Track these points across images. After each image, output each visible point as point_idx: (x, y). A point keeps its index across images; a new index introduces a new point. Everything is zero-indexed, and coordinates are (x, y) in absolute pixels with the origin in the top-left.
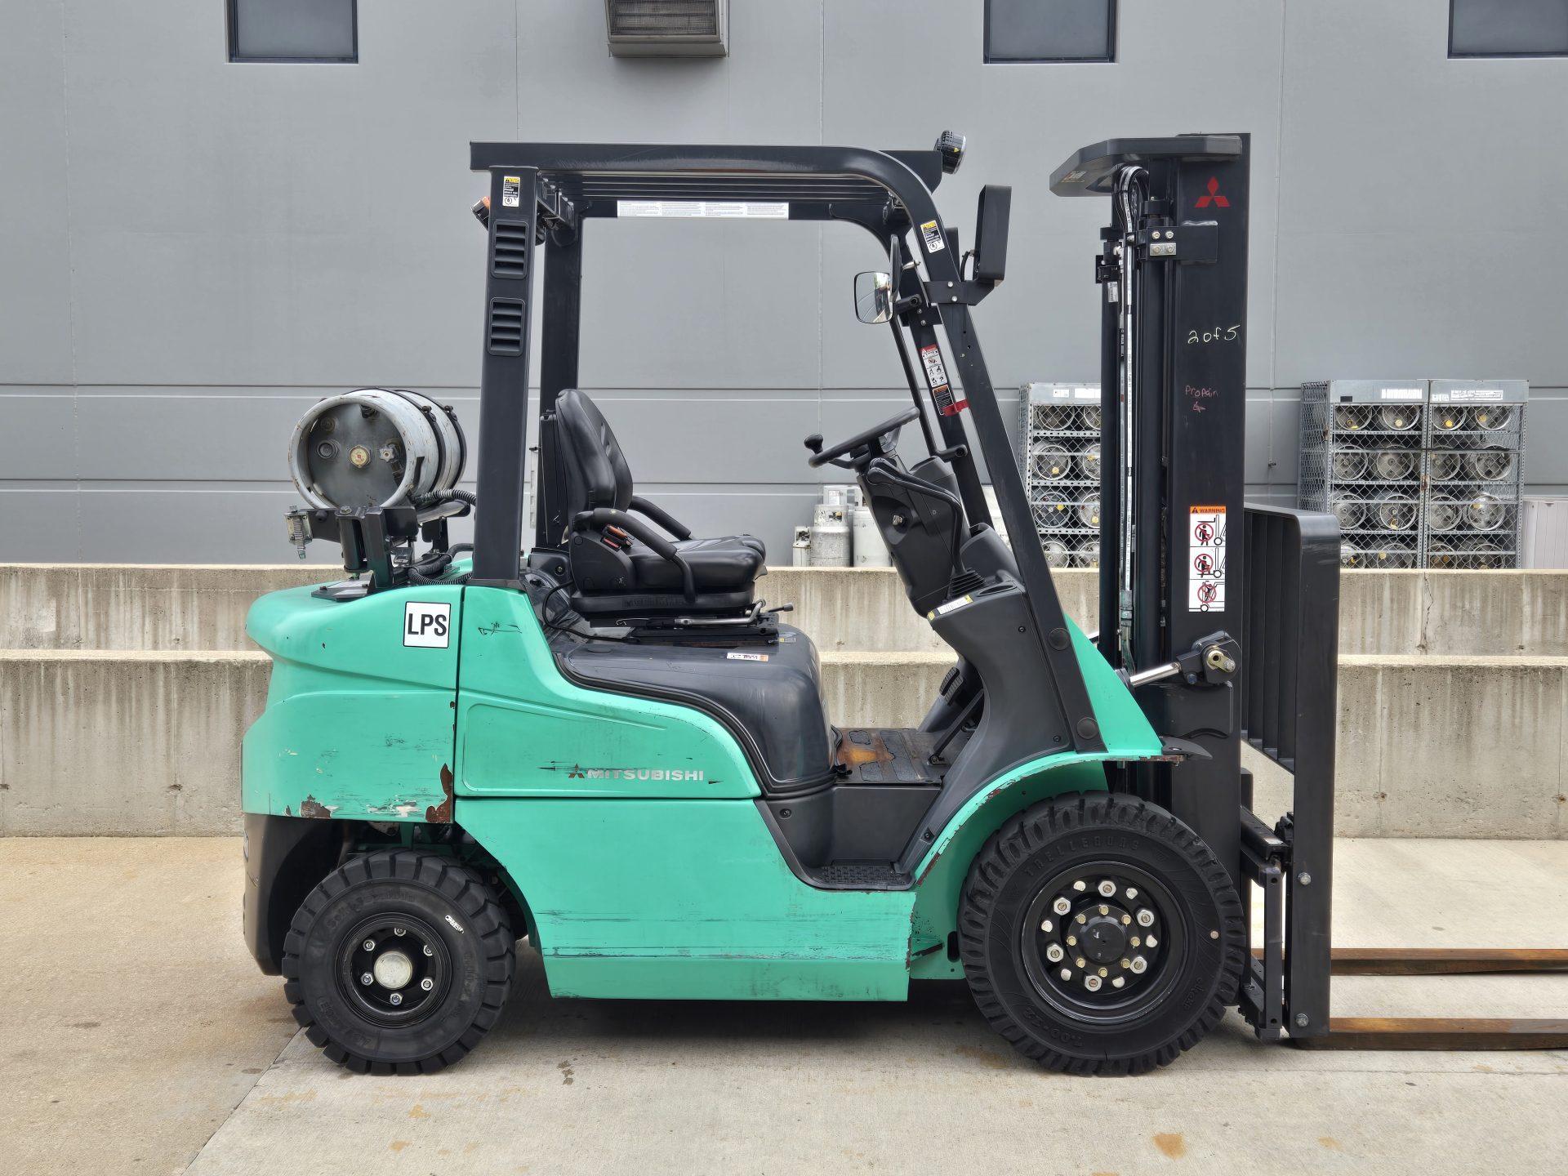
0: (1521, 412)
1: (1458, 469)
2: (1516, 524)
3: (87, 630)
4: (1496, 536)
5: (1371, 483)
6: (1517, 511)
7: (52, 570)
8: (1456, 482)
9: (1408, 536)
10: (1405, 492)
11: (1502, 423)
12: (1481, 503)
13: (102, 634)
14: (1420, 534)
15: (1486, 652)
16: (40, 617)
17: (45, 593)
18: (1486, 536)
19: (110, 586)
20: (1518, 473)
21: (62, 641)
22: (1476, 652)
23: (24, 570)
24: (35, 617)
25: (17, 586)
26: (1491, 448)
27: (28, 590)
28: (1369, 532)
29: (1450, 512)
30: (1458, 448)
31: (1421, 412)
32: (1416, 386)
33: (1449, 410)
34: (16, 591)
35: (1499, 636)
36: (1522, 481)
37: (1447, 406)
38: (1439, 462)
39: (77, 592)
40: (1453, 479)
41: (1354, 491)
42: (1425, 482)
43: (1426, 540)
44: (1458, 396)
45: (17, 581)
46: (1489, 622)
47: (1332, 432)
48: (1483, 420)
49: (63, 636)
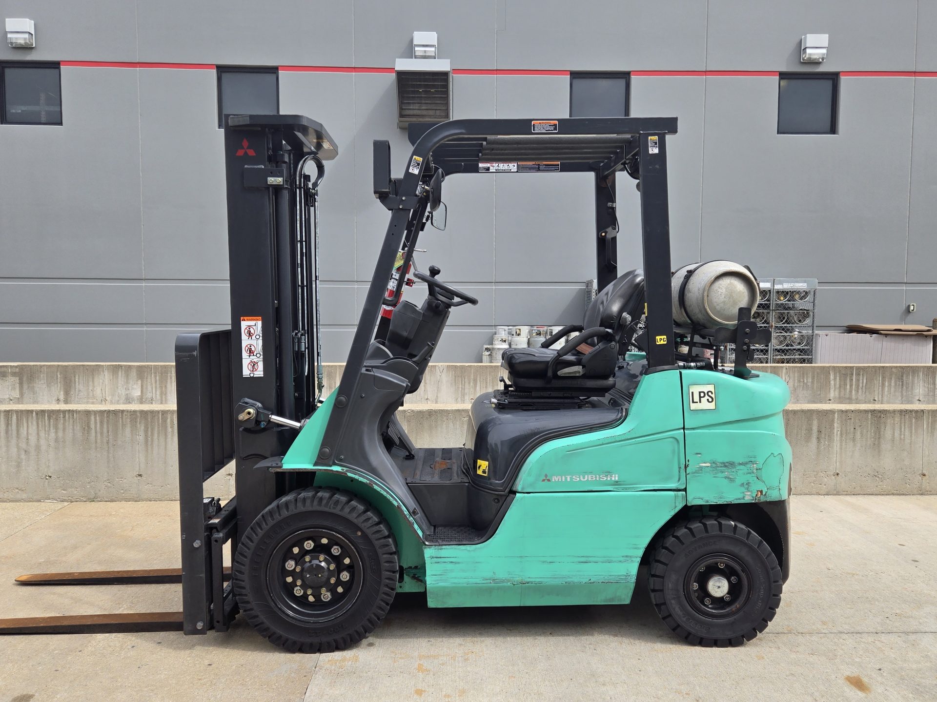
0: (815, 293)
1: (786, 318)
2: (812, 344)
3: (156, 394)
4: (803, 349)
6: (813, 338)
7: (139, 366)
8: (786, 325)
9: (764, 349)
11: (805, 299)
12: (796, 334)
13: (164, 397)
14: (770, 348)
15: (814, 402)
16: (133, 389)
17: (136, 377)
18: (799, 349)
19: (167, 374)
20: (813, 321)
21: (144, 400)
22: (809, 402)
23: (125, 366)
24: (130, 388)
25: (122, 374)
26: (801, 309)
27: (127, 376)
29: (782, 338)
30: (787, 309)
31: (770, 293)
32: (768, 281)
33: (783, 292)
34: (121, 376)
35: (820, 395)
36: (815, 325)
37: (782, 290)
38: (776, 316)
39: (151, 376)
40: (784, 323)
42: (772, 324)
43: (772, 351)
44: (786, 286)
45: (122, 372)
46: (815, 388)
48: (797, 297)
49: (144, 397)
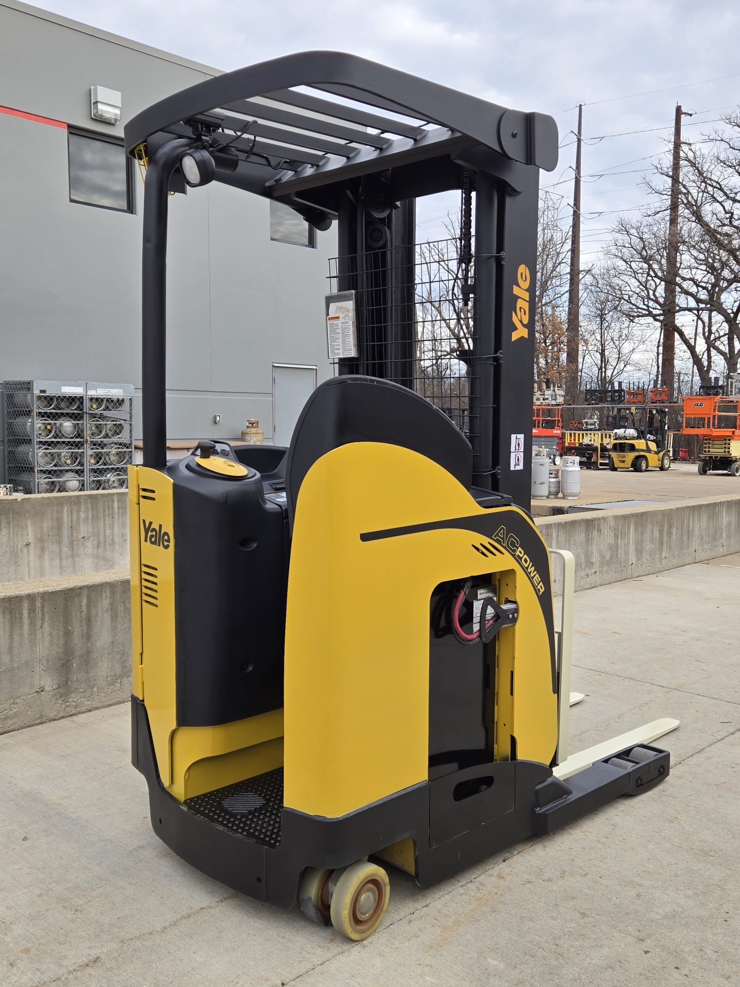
0: (131, 401)
1: (102, 431)
4: (122, 468)
5: (58, 440)
6: (131, 455)
8: (102, 439)
9: (80, 470)
10: (77, 445)
11: (121, 408)
14: (85, 468)
18: (116, 469)
20: (130, 435)
28: (58, 468)
29: (98, 456)
30: (102, 420)
31: (83, 400)
32: (79, 386)
33: (97, 399)
37: (96, 397)
38: (91, 428)
40: (100, 437)
41: (49, 445)
42: (87, 439)
43: (88, 471)
44: (101, 392)
47: (36, 411)
